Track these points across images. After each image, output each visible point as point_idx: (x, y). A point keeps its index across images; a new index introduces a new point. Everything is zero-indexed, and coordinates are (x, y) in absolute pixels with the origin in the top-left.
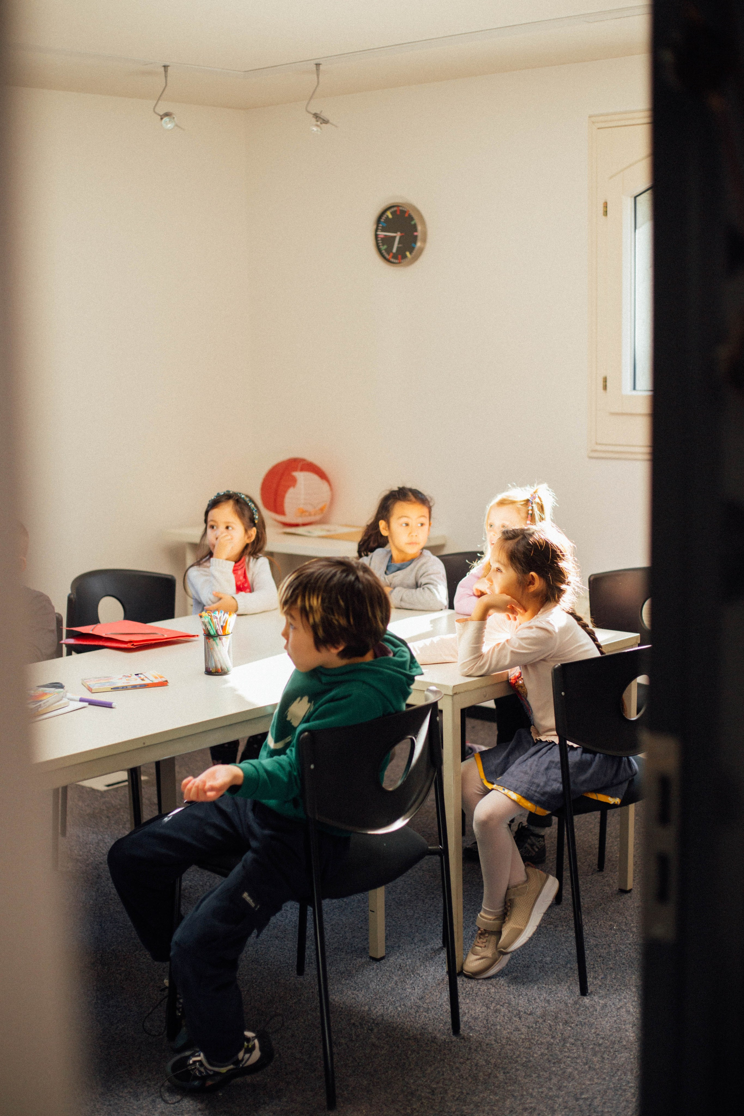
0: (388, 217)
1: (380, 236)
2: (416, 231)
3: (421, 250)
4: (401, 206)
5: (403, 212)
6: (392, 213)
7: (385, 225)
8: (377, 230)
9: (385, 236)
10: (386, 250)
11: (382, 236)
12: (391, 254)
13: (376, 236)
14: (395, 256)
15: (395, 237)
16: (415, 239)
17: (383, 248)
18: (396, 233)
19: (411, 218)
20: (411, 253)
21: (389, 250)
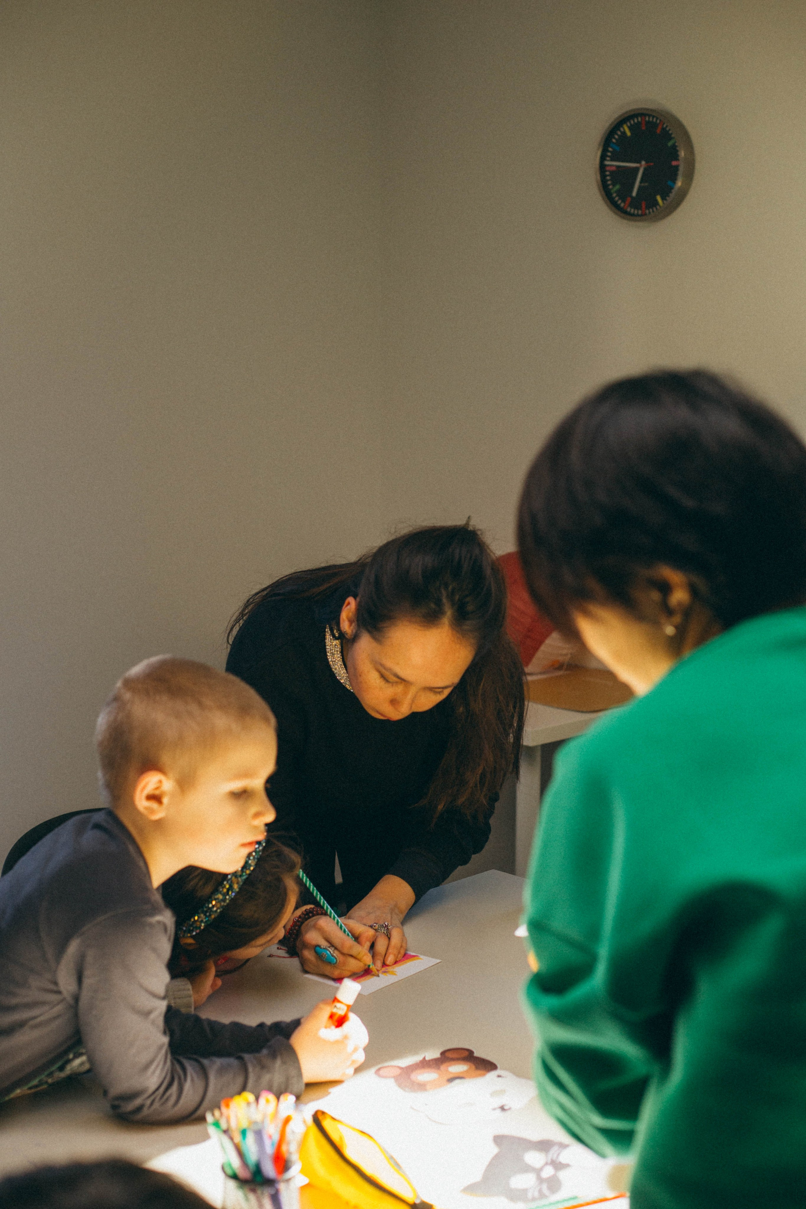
0: (624, 133)
1: (608, 168)
2: (676, 157)
3: (683, 195)
4: (649, 116)
5: (652, 126)
6: (630, 128)
7: (617, 149)
8: (603, 158)
9: (618, 167)
10: (618, 192)
11: (614, 168)
12: (629, 199)
13: (602, 167)
14: (636, 203)
15: (637, 170)
16: (673, 174)
17: (614, 189)
18: (639, 162)
19: (667, 135)
20: (663, 199)
21: (625, 193)
